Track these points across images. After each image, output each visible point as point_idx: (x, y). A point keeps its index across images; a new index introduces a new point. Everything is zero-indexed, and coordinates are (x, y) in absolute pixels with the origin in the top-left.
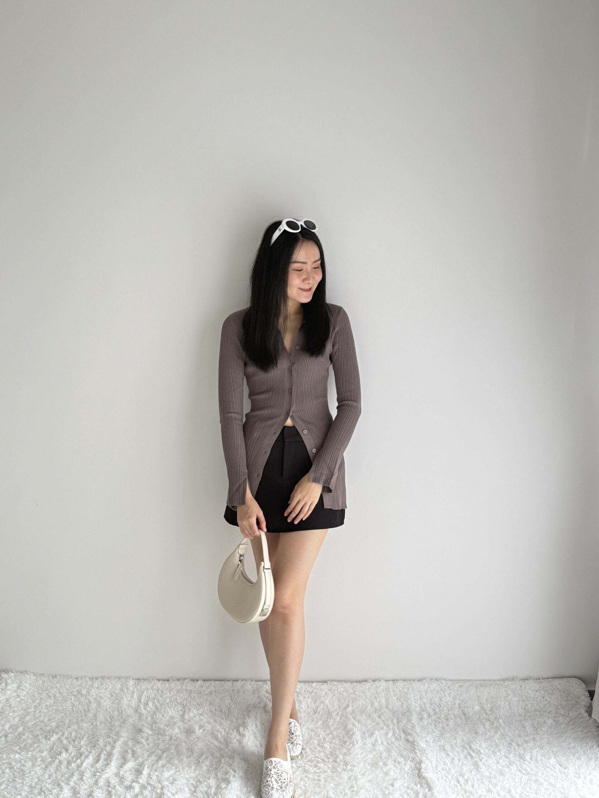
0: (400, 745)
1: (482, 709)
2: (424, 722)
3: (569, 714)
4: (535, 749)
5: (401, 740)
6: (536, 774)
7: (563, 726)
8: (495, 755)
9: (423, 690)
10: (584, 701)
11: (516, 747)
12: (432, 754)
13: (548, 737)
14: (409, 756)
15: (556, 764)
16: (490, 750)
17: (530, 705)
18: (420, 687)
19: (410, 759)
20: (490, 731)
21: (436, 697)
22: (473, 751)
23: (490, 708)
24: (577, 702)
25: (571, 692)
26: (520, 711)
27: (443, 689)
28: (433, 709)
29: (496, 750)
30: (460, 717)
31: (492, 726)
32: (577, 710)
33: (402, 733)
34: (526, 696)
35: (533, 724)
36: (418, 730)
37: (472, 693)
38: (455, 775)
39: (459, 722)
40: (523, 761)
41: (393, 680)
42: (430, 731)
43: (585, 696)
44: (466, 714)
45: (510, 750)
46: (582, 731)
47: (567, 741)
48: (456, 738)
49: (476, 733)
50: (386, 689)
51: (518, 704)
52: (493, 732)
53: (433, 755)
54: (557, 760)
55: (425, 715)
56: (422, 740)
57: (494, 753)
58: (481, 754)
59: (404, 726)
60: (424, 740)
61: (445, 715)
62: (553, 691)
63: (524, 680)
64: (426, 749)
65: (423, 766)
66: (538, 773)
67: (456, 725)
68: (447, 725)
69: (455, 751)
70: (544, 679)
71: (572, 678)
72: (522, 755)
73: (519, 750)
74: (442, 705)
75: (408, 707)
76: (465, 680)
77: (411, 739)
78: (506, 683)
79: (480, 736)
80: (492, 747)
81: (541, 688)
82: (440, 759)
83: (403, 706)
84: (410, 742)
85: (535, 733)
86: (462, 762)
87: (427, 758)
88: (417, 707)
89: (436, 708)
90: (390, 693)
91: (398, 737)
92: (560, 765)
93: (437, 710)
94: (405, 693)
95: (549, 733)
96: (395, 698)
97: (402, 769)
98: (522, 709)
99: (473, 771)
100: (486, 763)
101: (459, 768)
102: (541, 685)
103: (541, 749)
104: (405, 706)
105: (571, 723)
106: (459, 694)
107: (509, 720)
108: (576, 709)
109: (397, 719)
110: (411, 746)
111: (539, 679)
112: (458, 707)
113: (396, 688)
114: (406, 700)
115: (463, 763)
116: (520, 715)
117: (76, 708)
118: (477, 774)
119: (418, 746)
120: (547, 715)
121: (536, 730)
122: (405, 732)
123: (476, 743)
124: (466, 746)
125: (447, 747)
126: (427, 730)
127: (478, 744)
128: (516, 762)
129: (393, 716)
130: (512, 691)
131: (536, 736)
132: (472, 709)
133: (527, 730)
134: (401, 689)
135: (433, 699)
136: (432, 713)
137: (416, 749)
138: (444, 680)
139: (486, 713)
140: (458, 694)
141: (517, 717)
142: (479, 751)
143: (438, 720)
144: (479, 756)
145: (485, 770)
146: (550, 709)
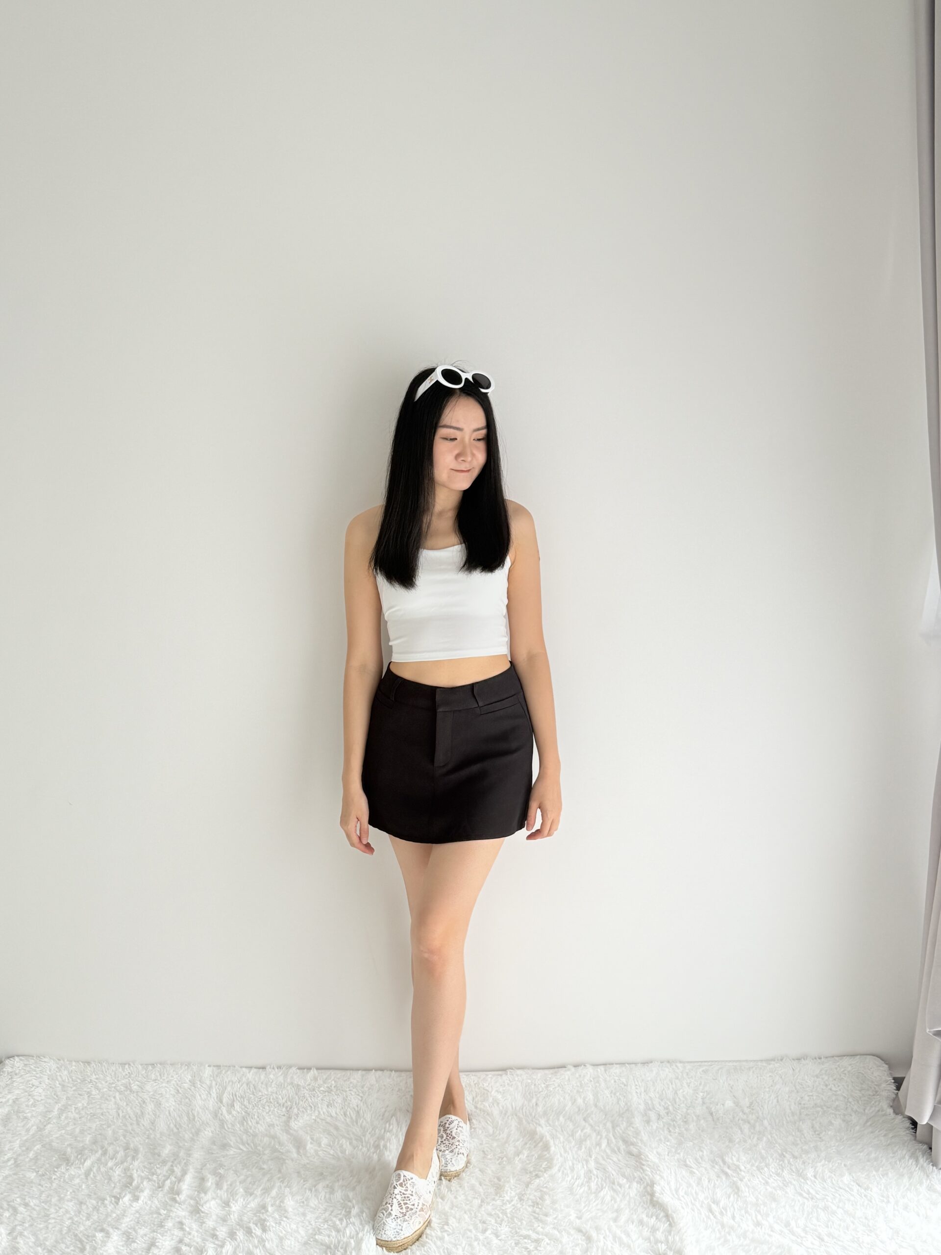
0: (619, 1160)
1: (737, 1106)
2: (652, 1126)
3: (864, 1110)
4: (820, 1162)
5: (620, 1152)
6: (825, 1198)
7: (857, 1128)
8: (761, 1173)
9: (649, 1079)
10: (886, 1090)
11: (791, 1160)
12: (669, 1172)
13: (837, 1144)
14: (633, 1175)
15: (852, 1183)
16: (753, 1165)
17: (807, 1098)
18: (645, 1075)
19: (636, 1179)
20: (752, 1137)
21: (669, 1088)
22: (729, 1167)
23: (748, 1104)
24: (876, 1092)
25: (867, 1077)
26: (792, 1108)
27: (680, 1077)
28: (663, 1106)
29: (763, 1164)
30: (704, 1118)
31: (752, 1131)
32: (877, 1103)
33: (621, 1143)
34: (802, 1085)
35: (813, 1127)
36: (645, 1138)
37: (721, 1081)
38: (706, 1202)
39: (704, 1125)
40: (803, 1181)
41: (605, 1064)
42: (663, 1139)
43: (888, 1083)
44: (714, 1114)
45: (783, 1165)
46: (885, 1136)
47: (865, 1150)
48: (702, 1149)
49: (731, 1141)
50: (593, 1079)
51: (789, 1097)
52: (756, 1138)
53: (671, 1173)
54: (853, 1177)
55: (653, 1115)
56: (653, 1153)
57: (759, 1169)
58: (741, 1170)
59: (624, 1133)
60: (655, 1152)
61: (682, 1115)
62: (840, 1076)
63: (797, 1059)
64: (660, 1165)
65: (657, 1188)
66: (827, 1197)
67: (699, 1130)
68: (686, 1130)
69: (701, 1167)
70: (826, 1058)
71: (868, 1057)
72: (801, 1171)
73: (797, 1164)
74: (677, 1100)
75: (626, 1104)
76: (712, 1061)
77: (637, 1150)
78: (771, 1066)
79: (737, 1145)
80: (755, 1161)
81: (823, 1072)
82: (682, 1180)
83: (620, 1102)
84: (633, 1155)
85: (818, 1139)
86: (713, 1182)
87: (662, 1177)
88: (640, 1104)
89: (669, 1105)
90: (600, 1085)
91: (616, 1149)
92: (859, 1185)
93: (671, 1108)
94: (623, 1083)
95: (838, 1138)
96: (607, 1092)
97: (626, 1194)
98: (795, 1104)
99: (732, 1196)
100: (749, 1184)
101: (710, 1191)
102: (823, 1067)
103: (829, 1161)
104: (622, 1104)
105: (869, 1124)
106: (703, 1083)
107: (777, 1121)
108: (875, 1102)
109: (612, 1122)
110: (637, 1161)
111: (820, 1058)
112: (701, 1102)
113: (610, 1076)
114: (625, 1094)
115: (715, 1184)
116: (793, 1114)
117: (123, 1112)
118: (737, 1200)
119: (648, 1161)
120: (833, 1112)
121: (819, 1134)
122: (625, 1141)
123: (732, 1155)
124: (716, 1159)
125: (690, 1161)
126: (658, 1138)
127: (735, 1156)
128: (794, 1182)
129: (605, 1118)
130: (781, 1078)
131: (819, 1143)
132: (722, 1106)
133: (806, 1135)
134: (617, 1078)
135: (664, 1092)
136: (663, 1112)
137: (643, 1165)
138: (681, 1062)
139: (743, 1112)
140: (700, 1084)
141: (789, 1117)
142: (738, 1167)
143: (672, 1123)
144: (738, 1174)
145: (750, 1194)
146: (837, 1103)
